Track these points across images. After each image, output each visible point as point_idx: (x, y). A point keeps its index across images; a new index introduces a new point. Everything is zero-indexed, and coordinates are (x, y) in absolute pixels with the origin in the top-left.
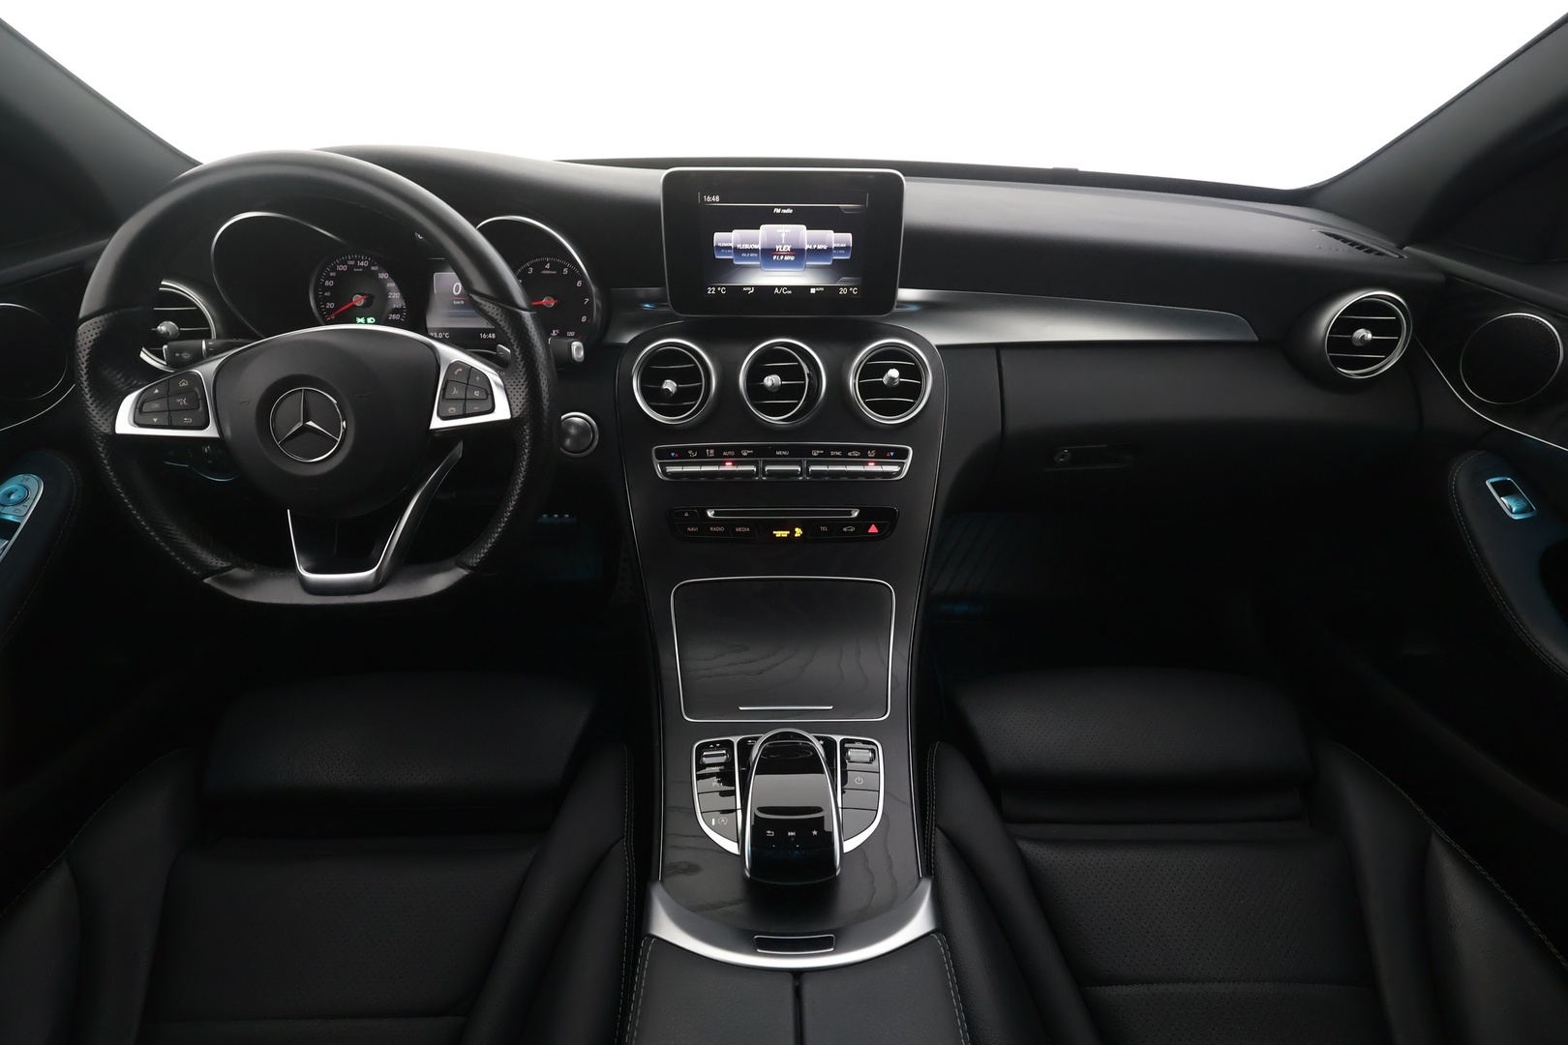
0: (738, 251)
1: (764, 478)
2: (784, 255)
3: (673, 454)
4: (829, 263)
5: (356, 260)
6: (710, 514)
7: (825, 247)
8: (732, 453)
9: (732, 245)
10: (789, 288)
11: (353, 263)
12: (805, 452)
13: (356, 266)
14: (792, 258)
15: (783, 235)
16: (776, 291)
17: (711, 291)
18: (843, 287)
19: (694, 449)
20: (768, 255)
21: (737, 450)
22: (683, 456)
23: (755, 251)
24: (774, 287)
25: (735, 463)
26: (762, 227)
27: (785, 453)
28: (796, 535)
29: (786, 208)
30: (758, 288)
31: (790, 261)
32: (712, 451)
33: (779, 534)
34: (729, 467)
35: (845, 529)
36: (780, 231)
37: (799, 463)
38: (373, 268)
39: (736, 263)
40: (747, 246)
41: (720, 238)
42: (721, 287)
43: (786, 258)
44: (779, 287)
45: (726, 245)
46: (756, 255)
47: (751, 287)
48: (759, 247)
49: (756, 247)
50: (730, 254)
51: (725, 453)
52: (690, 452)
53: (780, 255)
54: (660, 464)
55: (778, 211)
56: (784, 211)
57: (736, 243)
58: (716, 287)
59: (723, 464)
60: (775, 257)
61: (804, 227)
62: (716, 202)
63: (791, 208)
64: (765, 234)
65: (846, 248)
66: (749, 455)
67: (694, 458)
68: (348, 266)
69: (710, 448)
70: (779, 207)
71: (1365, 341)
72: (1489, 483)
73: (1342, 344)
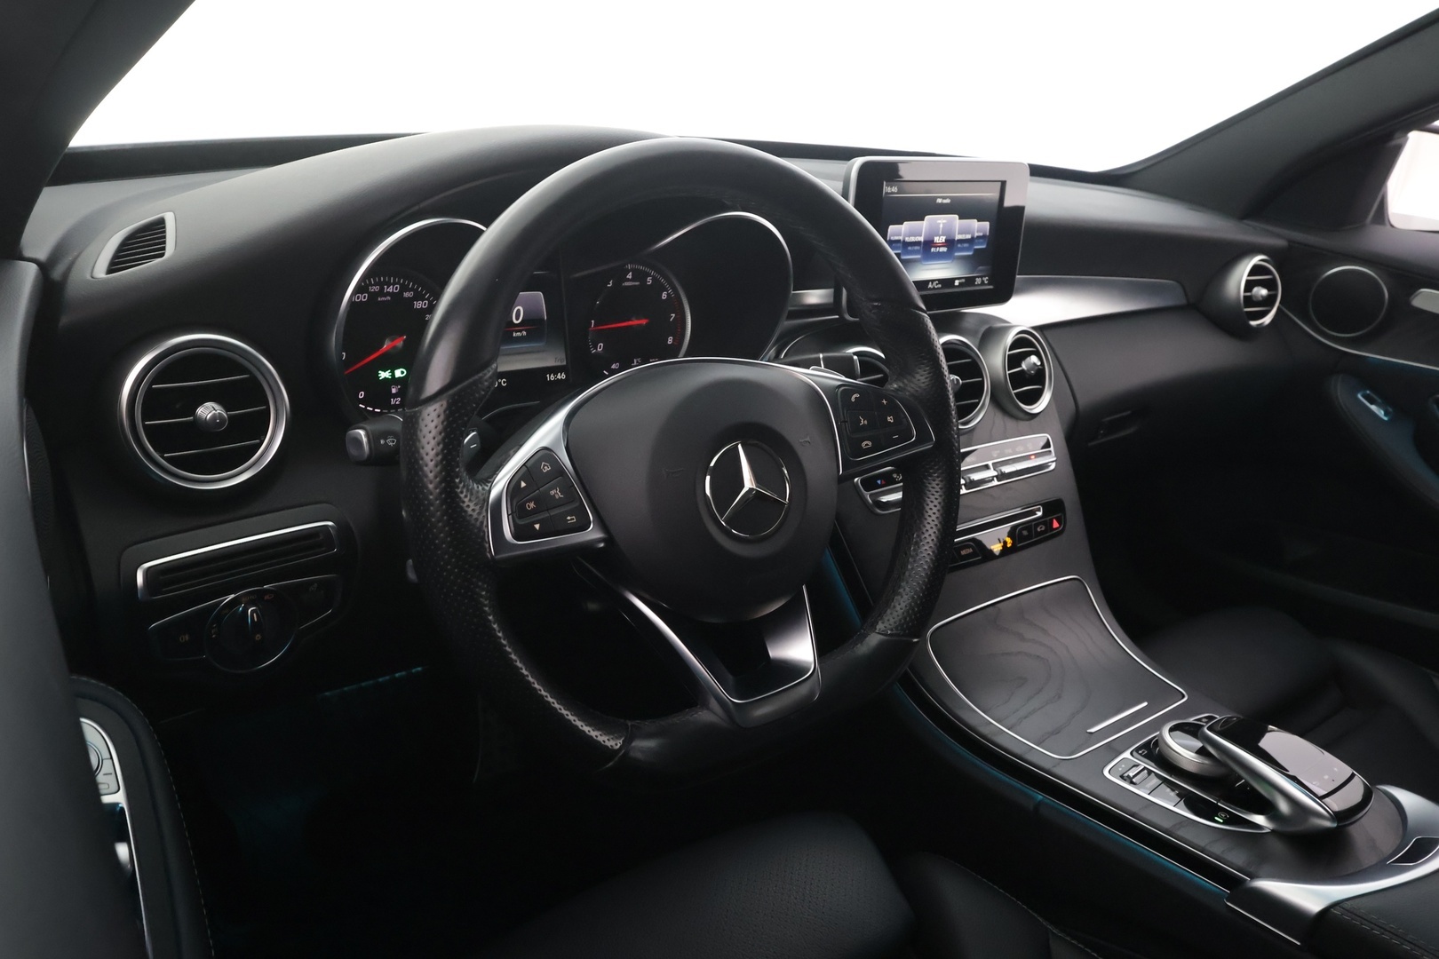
0: (905, 245)
2: (940, 247)
3: (879, 482)
4: (970, 253)
5: (381, 285)
7: (969, 236)
9: (901, 238)
10: (940, 281)
11: (376, 289)
13: (381, 293)
14: (945, 250)
15: (941, 226)
16: (930, 285)
18: (978, 277)
20: (927, 248)
22: (889, 482)
23: (918, 243)
24: (928, 281)
26: (926, 218)
28: (1009, 545)
29: (946, 198)
31: (944, 252)
33: (996, 548)
35: (1038, 529)
36: (939, 221)
38: (406, 295)
39: (903, 257)
40: (913, 239)
41: (893, 231)
43: (941, 250)
44: (933, 281)
45: (897, 238)
46: (919, 248)
48: (922, 239)
49: (919, 239)
50: (899, 248)
52: (895, 476)
53: (937, 247)
54: (872, 495)
55: (940, 201)
56: (944, 201)
57: (905, 235)
60: (933, 250)
61: (957, 216)
62: (895, 193)
63: (949, 198)
64: (927, 226)
65: (984, 237)
68: (369, 293)
70: (940, 197)
71: (1262, 296)
72: (1360, 396)
73: (1249, 301)
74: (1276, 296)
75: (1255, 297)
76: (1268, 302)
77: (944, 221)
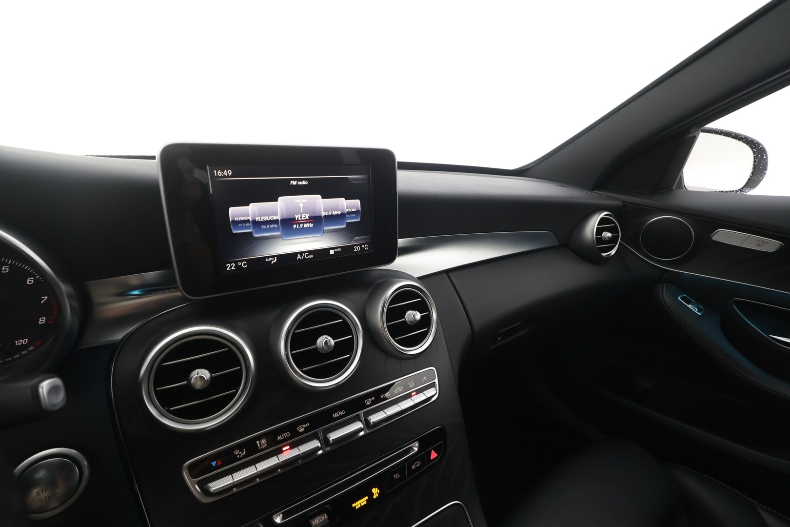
0: (257, 224)
1: (328, 448)
2: (303, 223)
3: (214, 464)
4: (344, 226)
6: (278, 520)
7: (339, 213)
8: (287, 434)
9: (250, 218)
10: (310, 252)
12: (359, 404)
14: (311, 225)
15: (301, 205)
16: (299, 257)
17: (230, 267)
18: (357, 245)
19: (240, 447)
20: (288, 225)
21: (292, 428)
22: (228, 462)
23: (276, 222)
24: (296, 254)
25: (293, 446)
26: (280, 198)
27: (341, 413)
28: (375, 497)
29: (302, 180)
30: (280, 257)
31: (309, 228)
32: (263, 441)
33: (358, 505)
34: (288, 454)
35: (413, 467)
36: (298, 201)
37: (357, 418)
39: (256, 235)
40: (266, 218)
41: (235, 212)
42: (241, 261)
43: (306, 226)
44: (301, 253)
45: (243, 219)
46: (276, 226)
47: (273, 257)
48: (279, 217)
49: (275, 218)
50: (248, 227)
51: (279, 438)
52: (236, 452)
53: (299, 224)
54: (199, 483)
55: (295, 183)
56: (301, 183)
57: (254, 215)
58: (236, 263)
59: (279, 451)
60: (295, 226)
61: (319, 196)
62: (228, 176)
63: (306, 180)
64: (283, 206)
65: (356, 212)
66: (307, 430)
67: (244, 457)
69: (259, 438)
70: (294, 180)
71: (608, 237)
72: (679, 298)
73: (600, 240)
74: (618, 236)
75: (604, 238)
76: (613, 240)
77: (304, 201)
